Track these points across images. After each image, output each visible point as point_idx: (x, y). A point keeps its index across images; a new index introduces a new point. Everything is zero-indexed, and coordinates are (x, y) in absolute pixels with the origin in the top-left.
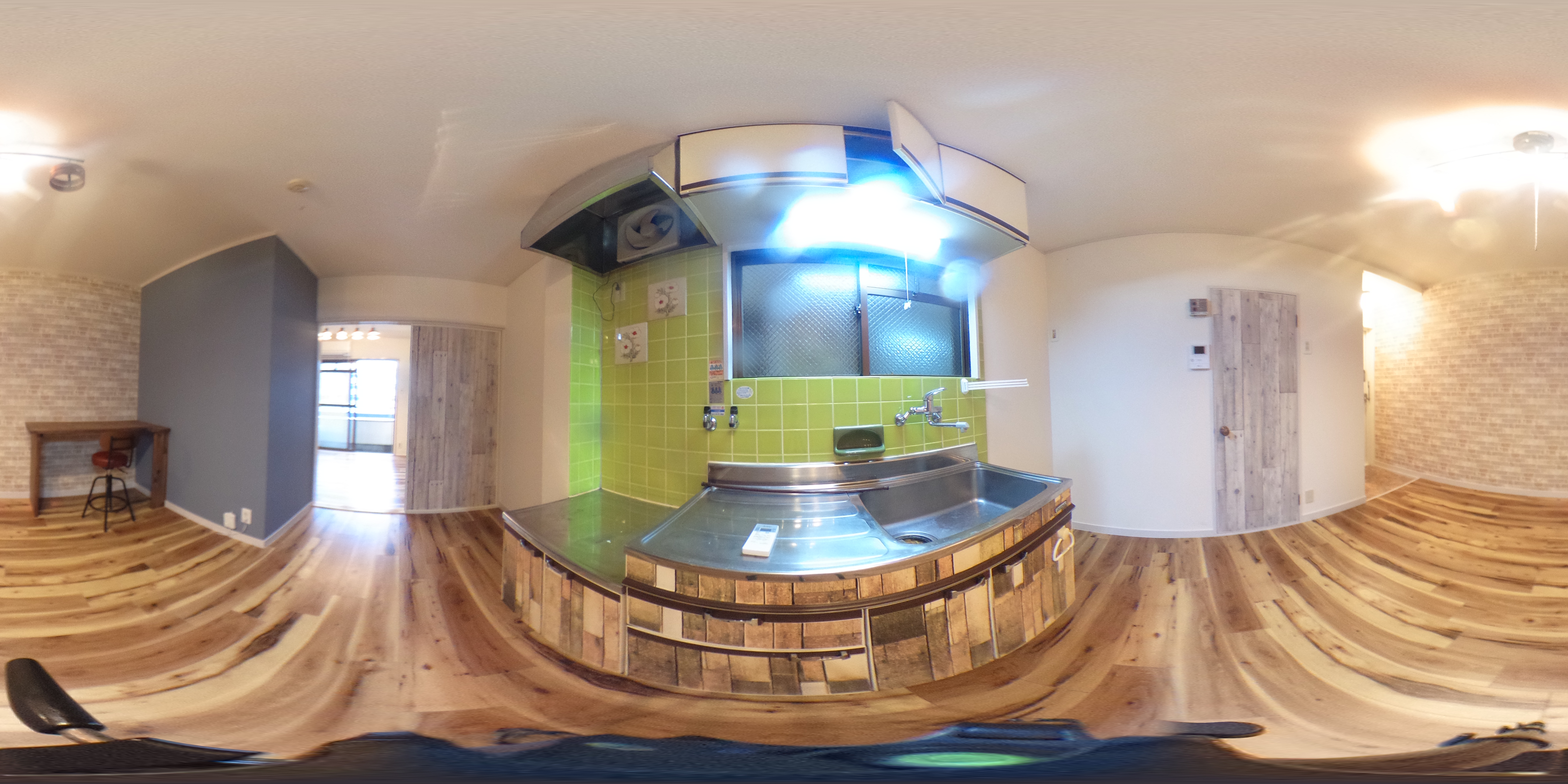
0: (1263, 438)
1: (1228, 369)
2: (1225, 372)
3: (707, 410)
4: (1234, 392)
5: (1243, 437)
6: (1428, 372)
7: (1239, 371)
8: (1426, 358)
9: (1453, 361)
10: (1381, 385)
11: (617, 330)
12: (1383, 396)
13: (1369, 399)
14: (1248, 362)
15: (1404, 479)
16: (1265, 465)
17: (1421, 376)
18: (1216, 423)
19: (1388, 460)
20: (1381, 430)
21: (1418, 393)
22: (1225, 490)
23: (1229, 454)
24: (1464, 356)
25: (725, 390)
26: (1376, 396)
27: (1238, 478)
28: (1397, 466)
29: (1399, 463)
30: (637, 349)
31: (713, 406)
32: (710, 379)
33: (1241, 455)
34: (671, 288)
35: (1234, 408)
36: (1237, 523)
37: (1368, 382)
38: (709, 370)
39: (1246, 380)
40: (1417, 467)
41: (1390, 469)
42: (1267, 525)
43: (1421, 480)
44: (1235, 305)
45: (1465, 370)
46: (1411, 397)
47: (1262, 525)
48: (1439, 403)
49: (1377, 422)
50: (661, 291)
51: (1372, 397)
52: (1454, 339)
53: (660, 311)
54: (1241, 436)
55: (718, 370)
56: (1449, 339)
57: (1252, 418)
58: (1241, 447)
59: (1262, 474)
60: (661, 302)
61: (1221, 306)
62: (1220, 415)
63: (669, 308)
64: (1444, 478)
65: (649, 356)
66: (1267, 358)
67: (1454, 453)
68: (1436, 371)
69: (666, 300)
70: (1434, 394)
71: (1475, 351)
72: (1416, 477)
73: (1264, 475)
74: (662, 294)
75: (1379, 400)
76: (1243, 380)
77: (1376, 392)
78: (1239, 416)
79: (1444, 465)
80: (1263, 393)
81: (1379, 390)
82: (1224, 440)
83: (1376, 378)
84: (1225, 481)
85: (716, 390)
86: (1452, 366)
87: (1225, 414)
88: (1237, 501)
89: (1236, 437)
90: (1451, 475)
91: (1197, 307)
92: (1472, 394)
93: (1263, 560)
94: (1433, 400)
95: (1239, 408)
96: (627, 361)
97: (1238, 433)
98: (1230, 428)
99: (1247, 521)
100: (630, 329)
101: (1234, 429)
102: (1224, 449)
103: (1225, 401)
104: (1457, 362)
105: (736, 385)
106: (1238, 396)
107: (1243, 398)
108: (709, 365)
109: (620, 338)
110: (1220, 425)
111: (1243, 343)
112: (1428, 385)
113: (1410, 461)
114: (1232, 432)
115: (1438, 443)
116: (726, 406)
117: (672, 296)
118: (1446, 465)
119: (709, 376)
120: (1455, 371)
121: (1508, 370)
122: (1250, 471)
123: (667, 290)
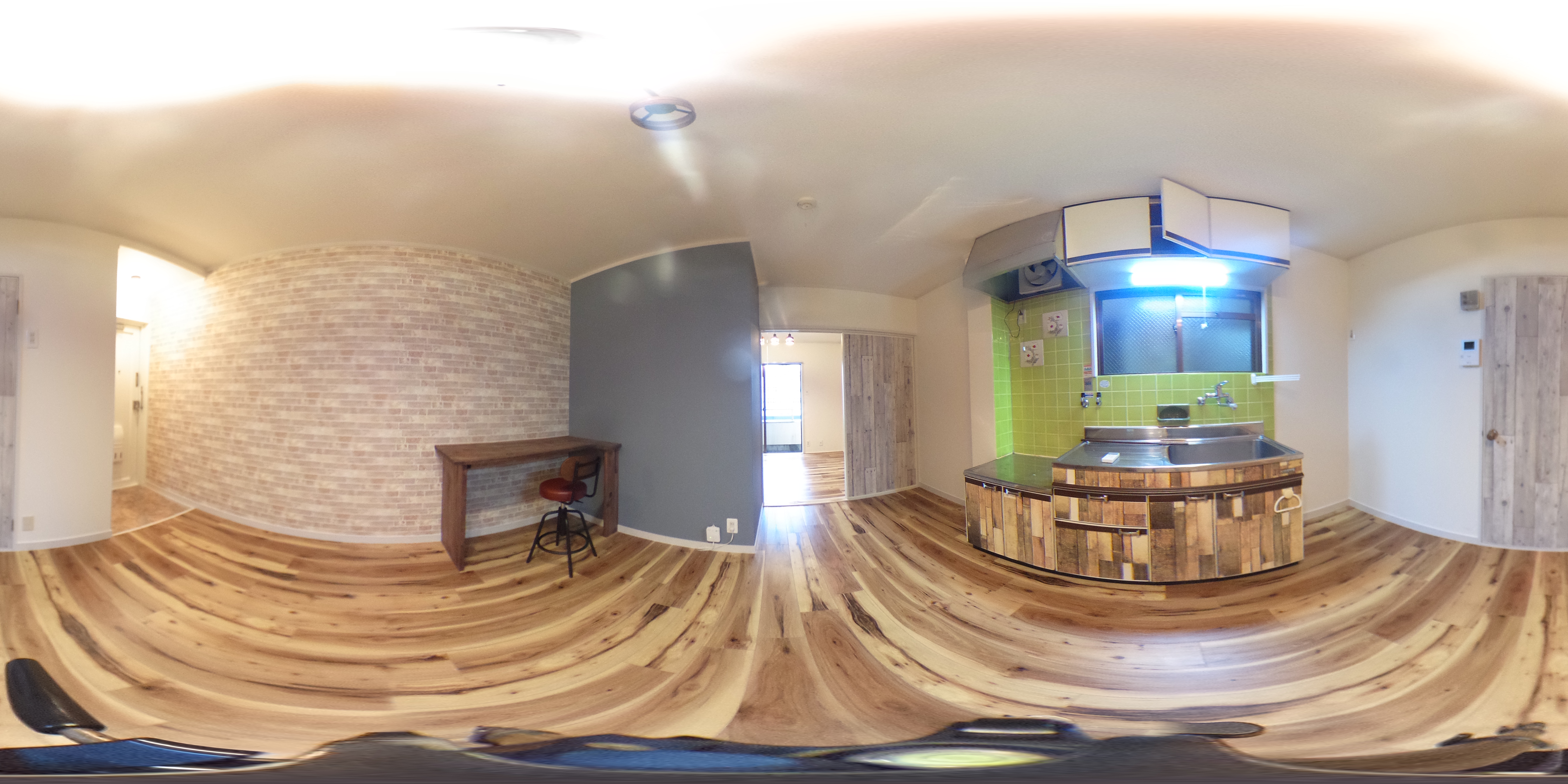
0: (1538, 447)
1: (1499, 366)
2: (1496, 369)
3: (1083, 395)
4: (1505, 391)
5: (1513, 444)
6: (209, 375)
7: (1512, 369)
8: (208, 358)
9: (240, 361)
10: (156, 391)
11: (1021, 344)
12: (157, 405)
13: (142, 408)
14: (1523, 357)
15: (175, 508)
16: (1538, 478)
17: (202, 381)
18: (1485, 424)
19: (160, 482)
20: (154, 445)
21: (197, 403)
22: (1492, 498)
23: (1498, 461)
24: (255, 355)
25: (1093, 383)
26: (151, 404)
27: (1507, 488)
28: (169, 490)
29: (172, 487)
30: (1037, 357)
31: (1086, 393)
32: (1084, 376)
33: (1511, 464)
34: (1058, 317)
35: (1505, 411)
36: (1504, 536)
37: (142, 388)
38: (1083, 371)
39: (1519, 379)
40: (193, 495)
41: (161, 493)
42: (1538, 546)
43: (196, 512)
44: (1510, 295)
45: (256, 374)
46: (189, 408)
47: (1532, 545)
48: (222, 417)
49: (150, 436)
50: (1052, 319)
51: (146, 404)
52: (243, 332)
53: (1051, 332)
54: (1512, 442)
55: (1089, 370)
56: (236, 333)
57: (1525, 423)
58: (1511, 455)
59: (1534, 488)
60: (1052, 326)
61: (1494, 297)
62: (1490, 418)
63: (1057, 331)
64: (225, 512)
65: (1045, 361)
66: (1545, 353)
67: (239, 483)
68: (218, 375)
69: (1055, 326)
70: (216, 404)
71: (270, 348)
72: (190, 506)
73: (1537, 490)
74: (1052, 321)
75: (153, 409)
76: (1515, 379)
77: (150, 399)
78: (1509, 420)
79: (225, 496)
80: (1539, 395)
81: (153, 396)
82: (1492, 445)
83: (151, 382)
84: (1492, 490)
85: (1088, 383)
86: (241, 368)
87: (1494, 415)
88: (1504, 513)
89: (1505, 443)
90: (235, 509)
91: (1469, 301)
92: (265, 407)
93: (1498, 585)
94: (215, 413)
95: (1510, 411)
96: (1029, 365)
97: (1508, 438)
98: (1500, 431)
99: (1514, 537)
100: (1031, 344)
101: (1504, 434)
102: (1492, 454)
103: (1495, 401)
104: (246, 363)
105: (1100, 380)
106: (1509, 396)
107: (1515, 398)
108: (1084, 368)
109: (1025, 350)
110: (1489, 429)
111: (1517, 335)
112: (209, 392)
113: (185, 487)
114: (1501, 437)
115: (219, 468)
116: (1094, 392)
117: (1059, 323)
118: (228, 496)
119: (1083, 374)
120: (243, 375)
121: (316, 374)
122: (1520, 484)
123: (1056, 319)
